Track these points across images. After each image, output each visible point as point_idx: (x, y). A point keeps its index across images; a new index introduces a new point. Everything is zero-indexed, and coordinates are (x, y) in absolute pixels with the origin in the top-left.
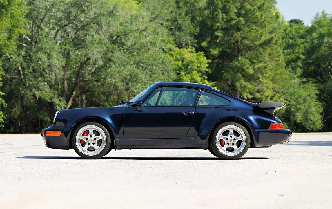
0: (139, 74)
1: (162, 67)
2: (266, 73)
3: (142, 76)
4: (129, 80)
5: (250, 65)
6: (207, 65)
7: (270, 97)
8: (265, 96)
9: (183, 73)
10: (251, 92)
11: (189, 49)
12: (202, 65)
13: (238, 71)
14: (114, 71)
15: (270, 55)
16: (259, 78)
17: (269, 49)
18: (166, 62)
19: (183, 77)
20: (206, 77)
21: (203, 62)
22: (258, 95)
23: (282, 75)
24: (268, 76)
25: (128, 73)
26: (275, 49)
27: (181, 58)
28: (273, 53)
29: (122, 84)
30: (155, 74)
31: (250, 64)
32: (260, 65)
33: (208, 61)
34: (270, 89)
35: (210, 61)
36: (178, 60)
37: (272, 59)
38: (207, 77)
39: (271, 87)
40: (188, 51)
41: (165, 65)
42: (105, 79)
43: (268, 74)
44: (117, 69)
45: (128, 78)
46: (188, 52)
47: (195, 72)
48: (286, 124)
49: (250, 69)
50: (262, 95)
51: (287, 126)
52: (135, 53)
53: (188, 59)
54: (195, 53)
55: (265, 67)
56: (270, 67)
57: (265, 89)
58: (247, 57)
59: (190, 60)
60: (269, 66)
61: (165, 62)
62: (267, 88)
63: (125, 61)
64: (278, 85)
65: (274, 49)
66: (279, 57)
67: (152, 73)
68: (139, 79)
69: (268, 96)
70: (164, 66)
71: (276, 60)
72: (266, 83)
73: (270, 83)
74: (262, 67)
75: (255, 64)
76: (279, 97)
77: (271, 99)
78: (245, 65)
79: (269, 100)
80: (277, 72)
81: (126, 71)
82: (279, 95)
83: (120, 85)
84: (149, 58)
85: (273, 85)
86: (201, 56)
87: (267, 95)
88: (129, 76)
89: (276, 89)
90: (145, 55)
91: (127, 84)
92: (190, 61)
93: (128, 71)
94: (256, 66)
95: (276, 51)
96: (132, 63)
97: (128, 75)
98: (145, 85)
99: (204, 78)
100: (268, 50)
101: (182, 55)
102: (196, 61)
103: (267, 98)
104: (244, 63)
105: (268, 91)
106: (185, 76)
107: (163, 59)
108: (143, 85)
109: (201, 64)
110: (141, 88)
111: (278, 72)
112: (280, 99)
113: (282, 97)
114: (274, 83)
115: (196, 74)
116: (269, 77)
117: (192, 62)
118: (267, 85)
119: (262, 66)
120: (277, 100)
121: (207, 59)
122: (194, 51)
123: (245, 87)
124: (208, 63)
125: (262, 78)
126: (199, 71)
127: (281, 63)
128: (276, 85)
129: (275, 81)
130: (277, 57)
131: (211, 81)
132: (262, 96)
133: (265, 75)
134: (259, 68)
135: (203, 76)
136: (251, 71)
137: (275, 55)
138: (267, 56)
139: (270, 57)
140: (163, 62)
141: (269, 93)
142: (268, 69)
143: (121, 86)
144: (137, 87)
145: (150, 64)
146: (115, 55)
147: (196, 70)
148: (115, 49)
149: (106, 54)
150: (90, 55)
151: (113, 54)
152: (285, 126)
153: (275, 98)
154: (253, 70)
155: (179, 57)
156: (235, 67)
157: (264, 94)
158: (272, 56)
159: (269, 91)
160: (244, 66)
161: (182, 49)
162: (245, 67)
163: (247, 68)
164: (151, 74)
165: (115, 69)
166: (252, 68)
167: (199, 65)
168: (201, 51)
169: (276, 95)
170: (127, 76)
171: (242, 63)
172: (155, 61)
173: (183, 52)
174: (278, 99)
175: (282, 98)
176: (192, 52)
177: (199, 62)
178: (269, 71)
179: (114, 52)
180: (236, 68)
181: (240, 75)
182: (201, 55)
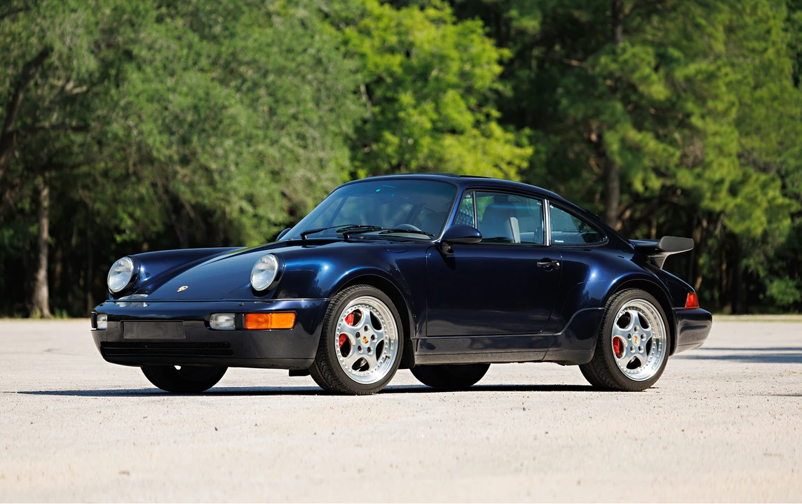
0: (227, 103)
1: (316, 79)
2: (716, 97)
3: (238, 111)
4: (191, 125)
5: (656, 69)
6: (498, 69)
7: (726, 185)
8: (710, 181)
9: (406, 98)
10: (663, 169)
11: (431, 12)
12: (478, 71)
13: (613, 90)
14: (138, 96)
15: (730, 30)
16: (688, 115)
17: (726, 8)
18: (329, 61)
19: (409, 115)
20: (495, 113)
21: (479, 56)
22: (685, 178)
23: (776, 104)
24: (721, 107)
25: (187, 101)
26: (748, 10)
27: (401, 42)
28: (741, 22)
29: (165, 138)
30: (287, 103)
31: (653, 64)
32: (692, 69)
33: (501, 56)
34: (730, 155)
35: (507, 53)
36: (392, 51)
37: (741, 47)
38: (499, 109)
39: (734, 147)
40: (427, 17)
41: (326, 71)
42: (106, 121)
43: (722, 101)
44: (146, 86)
45: (189, 118)
46: (427, 23)
47: (451, 96)
48: (791, 284)
49: (652, 83)
50: (699, 176)
51: (794, 290)
52: (217, 29)
53: (427, 47)
54: (454, 23)
55: (711, 77)
56: (726, 75)
57: (711, 156)
58: (649, 37)
59: (434, 50)
60: (724, 70)
61: (325, 60)
62: (720, 150)
63: (180, 59)
64: (762, 139)
65: (744, 9)
66: (765, 40)
67: (277, 101)
68: (226, 121)
69: (721, 182)
70: (320, 76)
71: (753, 51)
72: (715, 134)
73: (732, 132)
74: (700, 77)
75: (674, 65)
76: (764, 186)
77: (733, 191)
78: (635, 69)
79: (724, 193)
80: (758, 93)
81: (180, 94)
82: (763, 177)
83: (158, 145)
84: (269, 45)
85: (744, 141)
86: (474, 36)
87: (717, 176)
88: (191, 113)
89: (755, 155)
90: (256, 35)
91: (185, 141)
92: (433, 55)
93: (187, 95)
94: (680, 74)
95: (755, 18)
96: (204, 62)
97: (189, 109)
98: (249, 145)
99: (488, 116)
100: (720, 11)
101: (407, 33)
102: (454, 54)
103: (717, 188)
104: (631, 63)
105: (721, 165)
106: (415, 107)
107: (319, 51)
108: (244, 144)
109: (473, 66)
110: (232, 156)
111: (762, 93)
112: (766, 194)
113: (773, 185)
114: (747, 134)
115: (454, 101)
116: (725, 113)
117: (443, 59)
118: (718, 140)
119: (699, 72)
120: (753, 195)
121: (500, 45)
122: (450, 19)
123: (634, 150)
124: (500, 62)
125: (703, 117)
126: (468, 91)
127: (775, 63)
128: (754, 142)
129: (750, 125)
130: (758, 38)
131: (512, 127)
132: (698, 183)
133: (710, 104)
134: (689, 80)
135: (485, 110)
136: (658, 90)
137: (749, 30)
138: (721, 35)
139: (733, 37)
140: (319, 62)
141: (726, 170)
142: (720, 83)
143: (162, 146)
144: (220, 151)
145: (270, 67)
146: (142, 35)
147: (454, 86)
148: (143, 13)
149: (110, 32)
150: (52, 37)
151: (136, 32)
152: (788, 290)
153: (746, 190)
154: (666, 86)
155: (393, 40)
156: (600, 75)
157: (708, 174)
158: (741, 34)
159: (726, 162)
160: (633, 71)
161: (404, 11)
162: (636, 76)
163: (645, 79)
164: (274, 106)
165: (140, 87)
166: (660, 79)
167: (467, 67)
168: (473, 19)
169: (750, 176)
170: (182, 110)
171: (626, 62)
172: (291, 56)
173: (407, 22)
174: (759, 192)
175: (775, 188)
176: (438, 22)
177: (465, 57)
178: (724, 89)
179: (140, 25)
180: (605, 78)
181: (619, 106)
182: (473, 32)
